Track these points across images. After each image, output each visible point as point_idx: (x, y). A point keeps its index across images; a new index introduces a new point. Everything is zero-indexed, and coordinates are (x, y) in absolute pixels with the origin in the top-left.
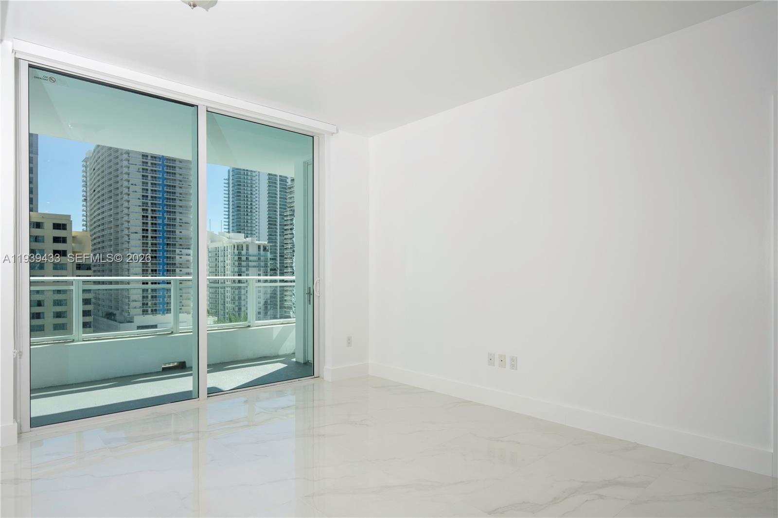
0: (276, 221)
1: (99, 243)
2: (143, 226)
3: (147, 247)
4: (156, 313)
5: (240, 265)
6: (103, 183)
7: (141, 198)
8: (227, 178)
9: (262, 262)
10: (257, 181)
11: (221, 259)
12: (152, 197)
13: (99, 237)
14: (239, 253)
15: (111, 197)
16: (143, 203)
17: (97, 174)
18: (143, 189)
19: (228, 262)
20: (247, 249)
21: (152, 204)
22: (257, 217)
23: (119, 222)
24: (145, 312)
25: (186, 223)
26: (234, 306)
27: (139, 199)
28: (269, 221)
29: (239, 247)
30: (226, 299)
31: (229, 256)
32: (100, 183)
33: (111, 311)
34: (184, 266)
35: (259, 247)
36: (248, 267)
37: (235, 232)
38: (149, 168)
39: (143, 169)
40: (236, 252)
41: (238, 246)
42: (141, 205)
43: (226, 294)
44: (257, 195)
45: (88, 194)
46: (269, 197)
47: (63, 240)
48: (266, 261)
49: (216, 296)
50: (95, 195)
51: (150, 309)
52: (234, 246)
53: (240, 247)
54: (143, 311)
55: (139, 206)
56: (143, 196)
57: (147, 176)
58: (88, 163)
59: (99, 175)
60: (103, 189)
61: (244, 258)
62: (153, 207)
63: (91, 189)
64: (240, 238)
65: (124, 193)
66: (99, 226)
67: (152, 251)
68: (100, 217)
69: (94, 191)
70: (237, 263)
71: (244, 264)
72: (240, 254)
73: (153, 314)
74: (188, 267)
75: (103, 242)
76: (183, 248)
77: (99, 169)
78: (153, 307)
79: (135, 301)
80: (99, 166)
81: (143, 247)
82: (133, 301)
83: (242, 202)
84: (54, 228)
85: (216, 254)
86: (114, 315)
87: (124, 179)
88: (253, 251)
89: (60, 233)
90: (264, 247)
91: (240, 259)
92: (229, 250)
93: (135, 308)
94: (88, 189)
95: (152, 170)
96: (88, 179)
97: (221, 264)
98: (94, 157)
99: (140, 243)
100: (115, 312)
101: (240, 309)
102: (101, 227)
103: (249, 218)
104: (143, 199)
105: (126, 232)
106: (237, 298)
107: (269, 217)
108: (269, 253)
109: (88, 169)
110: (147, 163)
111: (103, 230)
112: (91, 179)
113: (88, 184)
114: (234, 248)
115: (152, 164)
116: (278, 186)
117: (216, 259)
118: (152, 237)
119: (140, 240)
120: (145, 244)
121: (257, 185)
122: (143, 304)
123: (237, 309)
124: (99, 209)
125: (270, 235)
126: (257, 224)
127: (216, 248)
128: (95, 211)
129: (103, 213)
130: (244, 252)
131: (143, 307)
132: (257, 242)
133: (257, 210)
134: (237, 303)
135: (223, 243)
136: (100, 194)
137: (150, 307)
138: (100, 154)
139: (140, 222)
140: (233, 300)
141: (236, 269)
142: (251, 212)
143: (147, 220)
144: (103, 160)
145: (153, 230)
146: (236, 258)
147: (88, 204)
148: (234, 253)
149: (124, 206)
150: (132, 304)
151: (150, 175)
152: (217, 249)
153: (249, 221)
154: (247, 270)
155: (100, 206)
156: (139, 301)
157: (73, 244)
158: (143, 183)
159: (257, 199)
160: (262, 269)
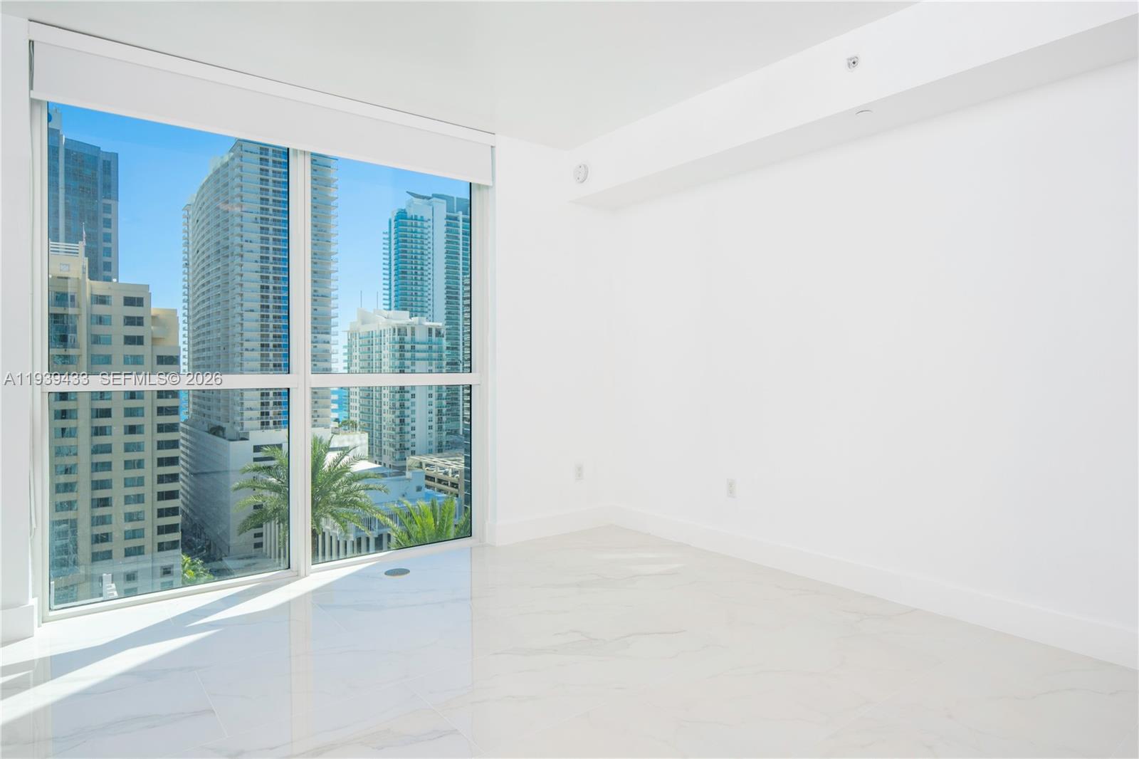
0: (457, 293)
1: (204, 326)
2: (262, 301)
3: (267, 331)
4: (280, 428)
5: (402, 357)
6: (208, 240)
7: (259, 260)
8: (388, 231)
9: (435, 352)
10: (430, 235)
11: (376, 348)
12: (274, 259)
13: (204, 317)
14: (400, 339)
15: (219, 260)
16: (262, 268)
17: (200, 228)
18: (262, 248)
19: (386, 352)
20: (413, 333)
21: (274, 268)
22: (430, 287)
23: (230, 296)
24: (264, 425)
25: (322, 296)
26: (393, 416)
27: (256, 262)
28: (447, 292)
29: (401, 331)
30: (383, 407)
31: (387, 344)
32: (204, 240)
33: (218, 423)
34: (320, 359)
35: (430, 330)
36: (413, 359)
37: (398, 309)
38: (271, 218)
39: (262, 219)
40: (397, 338)
41: (399, 330)
42: (259, 270)
43: (383, 399)
44: (430, 256)
45: (191, 256)
46: (447, 257)
47: (138, 321)
48: (440, 351)
49: (369, 402)
50: (198, 258)
51: (271, 422)
52: (394, 330)
53: (403, 330)
54: (263, 424)
55: (256, 272)
56: (262, 257)
57: (268, 229)
58: (190, 213)
59: (203, 228)
60: (208, 249)
61: (408, 347)
62: (275, 273)
63: (194, 250)
64: (403, 318)
65: (235, 253)
66: (203, 301)
67: (274, 336)
68: (205, 289)
69: (198, 252)
70: (397, 354)
71: (408, 355)
72: (402, 341)
73: (275, 428)
74: (326, 361)
75: (209, 324)
76: (318, 333)
77: (203, 220)
78: (276, 418)
79: (251, 409)
80: (204, 216)
81: (262, 331)
82: (248, 409)
83: (409, 266)
84: (125, 305)
85: (369, 342)
86: (222, 429)
87: (235, 234)
88: (421, 336)
89: (134, 311)
90: (436, 330)
91: (402, 348)
92: (387, 336)
93: (251, 419)
94: (190, 249)
95: (274, 220)
96: (190, 235)
97: (376, 356)
98: (198, 204)
99: (257, 325)
100: (224, 425)
101: (402, 421)
102: (206, 304)
103: (419, 288)
104: (262, 262)
105: (238, 309)
106: (398, 405)
107: (447, 288)
108: (444, 340)
109: (190, 221)
110: (267, 209)
111: (209, 307)
112: (194, 236)
113: (191, 242)
114: (394, 332)
115: (274, 210)
116: (461, 242)
117: (369, 349)
118: (275, 317)
119: (257, 321)
120: (264, 327)
121: (430, 240)
122: (262, 414)
123: (398, 421)
124: (203, 277)
125: (449, 313)
126: (431, 297)
127: (369, 332)
128: (198, 281)
129: (209, 282)
130: (408, 338)
131: (261, 419)
132: (428, 324)
133: (430, 276)
134: (398, 413)
135: (379, 325)
136: (204, 256)
137: (271, 418)
138: (204, 199)
139: (257, 295)
140: (393, 407)
141: (397, 363)
142: (422, 279)
143: (267, 292)
144: (208, 207)
145: (275, 307)
146: (397, 346)
147: (191, 271)
148: (394, 339)
149: (235, 272)
150: (247, 414)
151: (271, 228)
152: (370, 334)
153: (419, 293)
154: (413, 364)
155: (204, 273)
156: (257, 410)
157: (152, 328)
158: (262, 238)
159: (431, 261)
160: (434, 362)
